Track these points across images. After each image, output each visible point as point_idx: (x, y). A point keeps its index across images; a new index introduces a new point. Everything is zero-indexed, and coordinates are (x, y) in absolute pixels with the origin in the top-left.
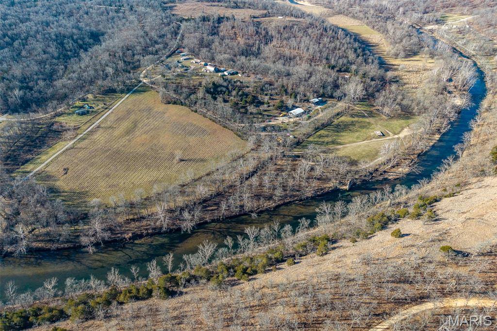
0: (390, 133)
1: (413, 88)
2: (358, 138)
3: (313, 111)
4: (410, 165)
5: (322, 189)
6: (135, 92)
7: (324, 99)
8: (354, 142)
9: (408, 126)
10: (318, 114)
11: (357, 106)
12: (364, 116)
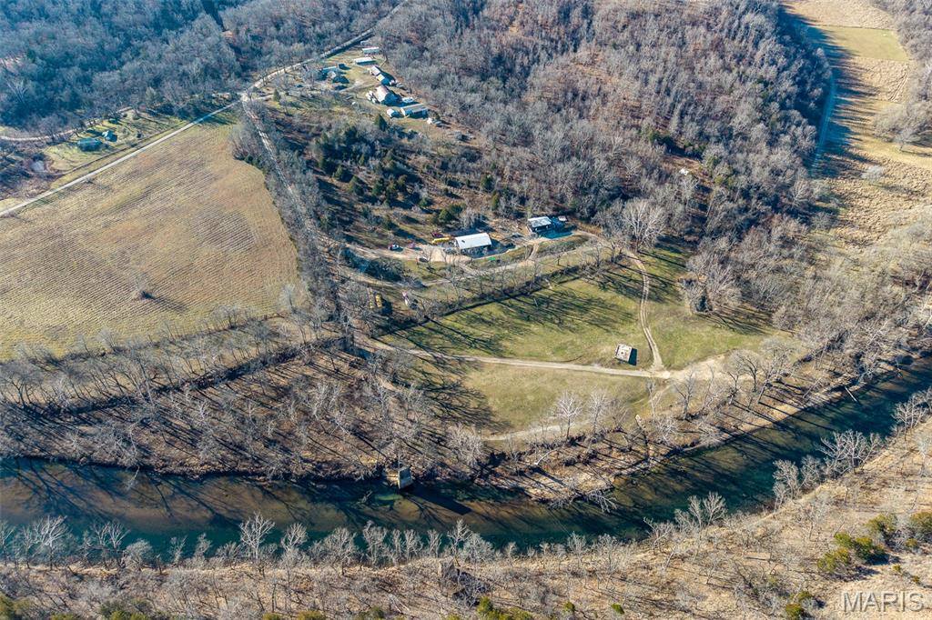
0: (657, 359)
1: (854, 242)
2: (560, 349)
3: (516, 248)
4: (624, 472)
5: (338, 466)
6: (208, 120)
7: (571, 223)
8: (540, 357)
9: (727, 353)
10: (520, 258)
11: (647, 258)
12: (635, 293)
